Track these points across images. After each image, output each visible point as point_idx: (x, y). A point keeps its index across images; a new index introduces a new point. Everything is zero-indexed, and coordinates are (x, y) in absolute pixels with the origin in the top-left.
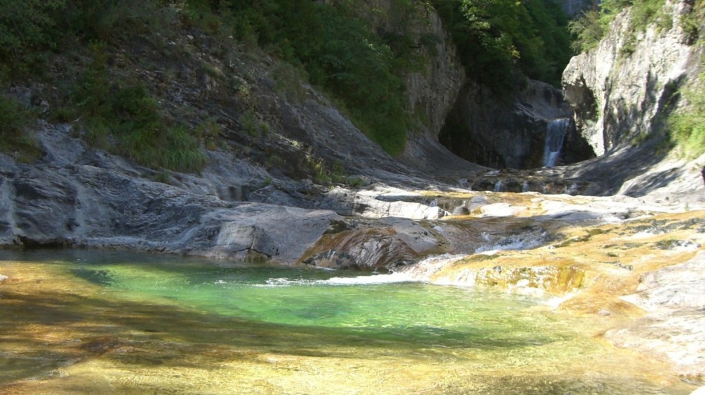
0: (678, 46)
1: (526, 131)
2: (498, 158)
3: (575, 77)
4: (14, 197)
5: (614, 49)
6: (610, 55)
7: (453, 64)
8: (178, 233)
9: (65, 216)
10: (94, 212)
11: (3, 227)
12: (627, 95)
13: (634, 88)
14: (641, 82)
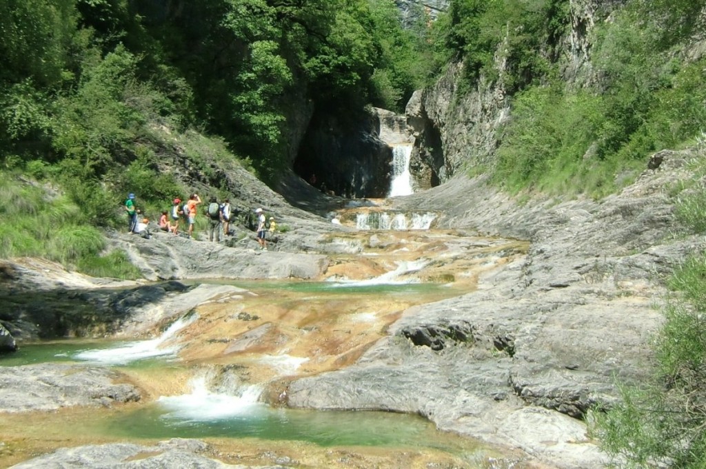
0: (503, 97)
3: (417, 109)
4: (139, 255)
5: (452, 87)
6: (448, 94)
8: (242, 270)
9: (170, 264)
10: (182, 261)
11: (148, 272)
12: (465, 131)
13: (470, 125)
14: (476, 119)
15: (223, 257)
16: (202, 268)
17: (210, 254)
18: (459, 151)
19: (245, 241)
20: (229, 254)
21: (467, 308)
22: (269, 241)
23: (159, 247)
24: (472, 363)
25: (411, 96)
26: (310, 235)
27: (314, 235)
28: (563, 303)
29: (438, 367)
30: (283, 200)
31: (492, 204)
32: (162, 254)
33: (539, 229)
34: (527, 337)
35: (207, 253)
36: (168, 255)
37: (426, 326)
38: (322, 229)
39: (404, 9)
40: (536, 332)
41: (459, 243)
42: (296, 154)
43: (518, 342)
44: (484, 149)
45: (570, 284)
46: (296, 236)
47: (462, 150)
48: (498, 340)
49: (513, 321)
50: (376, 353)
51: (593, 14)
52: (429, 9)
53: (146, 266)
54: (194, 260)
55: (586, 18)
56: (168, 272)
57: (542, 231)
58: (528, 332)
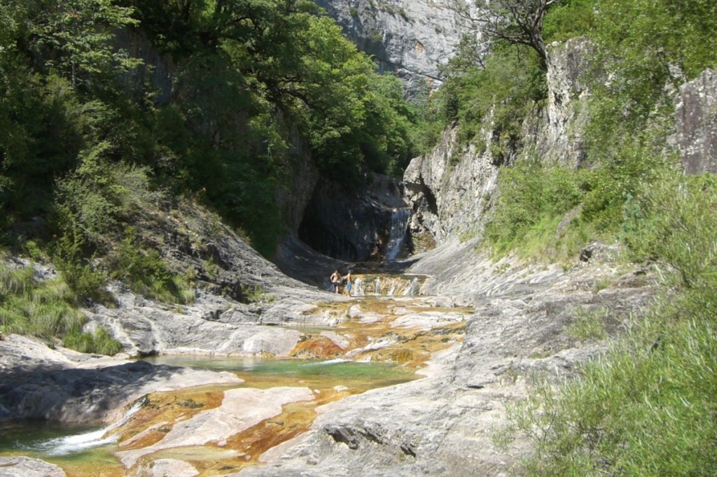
0: (490, 166)
1: (373, 220)
2: (349, 246)
3: (415, 175)
4: (122, 329)
5: (446, 156)
6: (442, 161)
7: (309, 168)
8: (218, 345)
9: (151, 339)
10: (163, 335)
11: (129, 347)
12: (457, 197)
13: (462, 191)
14: (467, 186)
15: (203, 331)
16: (182, 342)
17: (190, 328)
18: (452, 216)
19: (230, 312)
20: (208, 328)
21: (388, 406)
22: (253, 312)
23: (142, 322)
24: (377, 468)
25: (409, 163)
26: (295, 304)
27: (299, 304)
28: (472, 408)
29: (347, 470)
30: (277, 270)
31: (476, 270)
32: (144, 329)
33: (474, 321)
34: (430, 445)
35: (188, 327)
36: (150, 330)
37: (345, 425)
38: (309, 297)
39: (408, 80)
40: (439, 440)
41: (430, 316)
42: (301, 219)
43: (420, 450)
44: (473, 216)
45: (484, 386)
46: (282, 306)
47: (454, 215)
48: (404, 446)
49: (420, 426)
50: (297, 450)
51: (568, 90)
52: (431, 79)
53: (128, 341)
54: (175, 333)
55: (562, 93)
56: (149, 346)
57: (476, 323)
58: (431, 439)
